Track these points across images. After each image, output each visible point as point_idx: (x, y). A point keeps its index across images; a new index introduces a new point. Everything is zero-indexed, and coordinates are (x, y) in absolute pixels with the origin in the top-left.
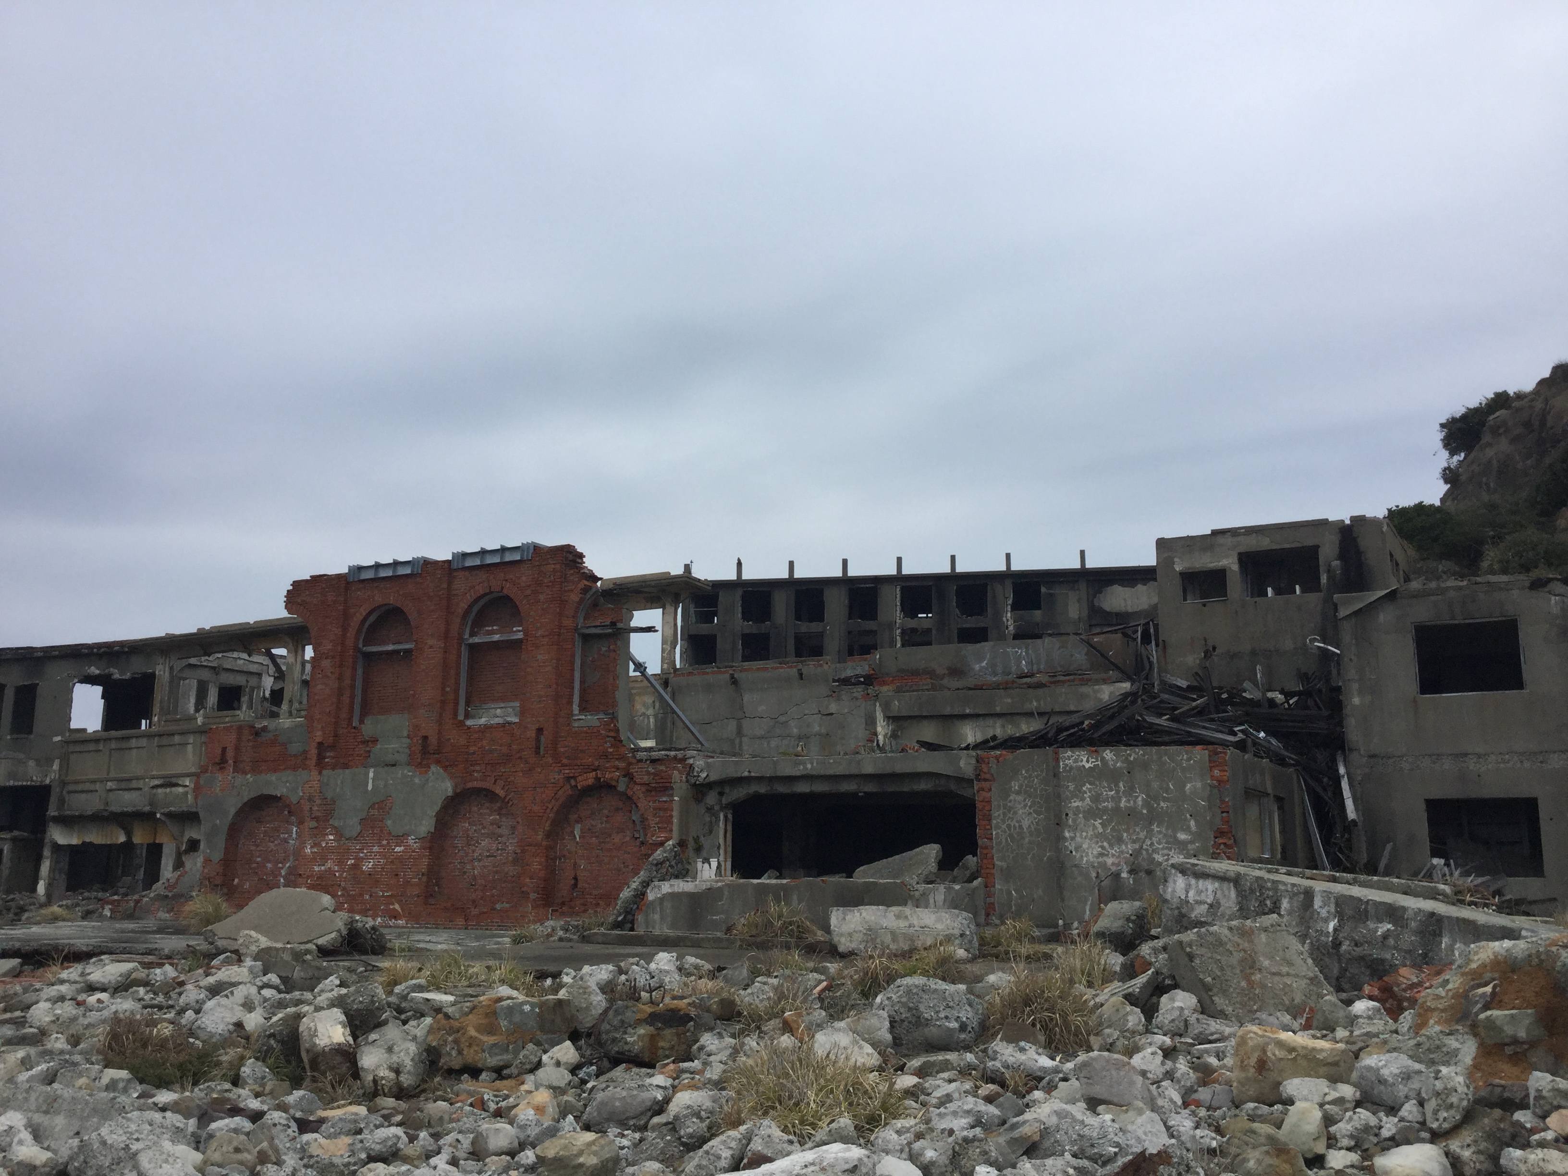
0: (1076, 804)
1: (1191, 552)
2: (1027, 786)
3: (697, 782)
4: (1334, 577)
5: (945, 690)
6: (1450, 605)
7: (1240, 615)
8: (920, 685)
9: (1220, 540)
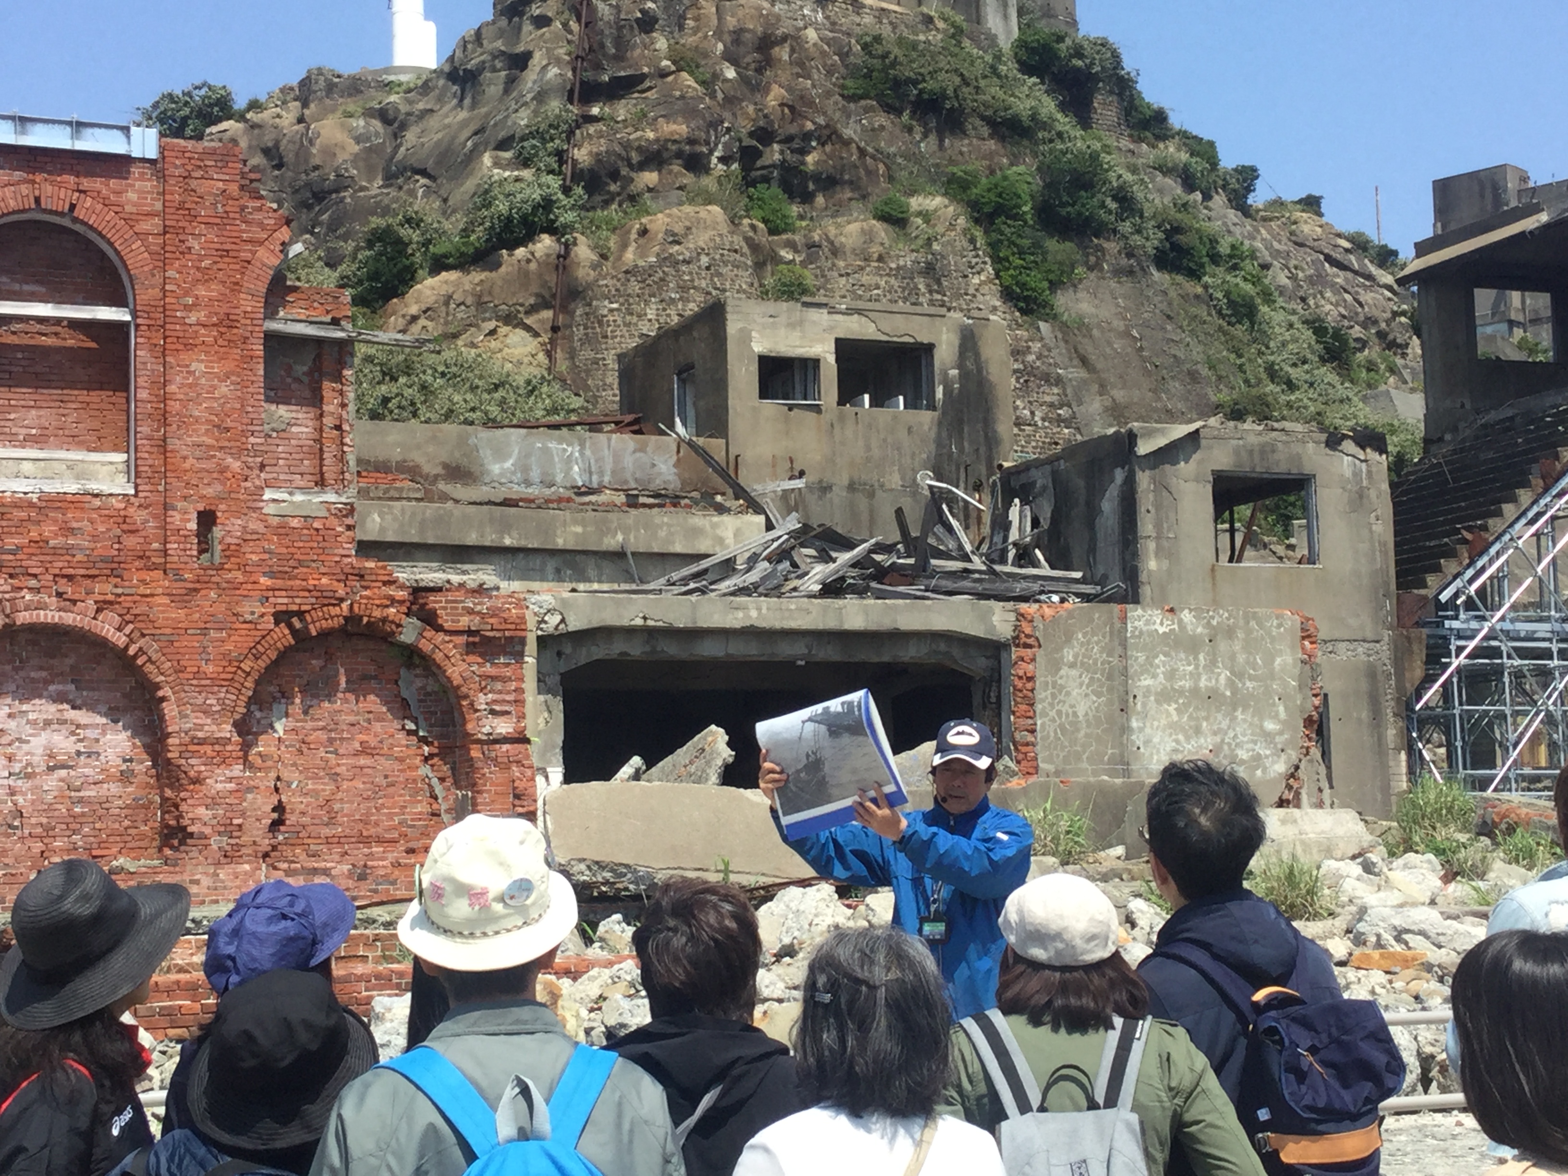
0: (1146, 683)
1: (774, 326)
2: (1084, 656)
3: (540, 633)
4: (952, 391)
5: (450, 504)
6: (1251, 452)
7: (837, 429)
8: (401, 490)
9: (814, 315)
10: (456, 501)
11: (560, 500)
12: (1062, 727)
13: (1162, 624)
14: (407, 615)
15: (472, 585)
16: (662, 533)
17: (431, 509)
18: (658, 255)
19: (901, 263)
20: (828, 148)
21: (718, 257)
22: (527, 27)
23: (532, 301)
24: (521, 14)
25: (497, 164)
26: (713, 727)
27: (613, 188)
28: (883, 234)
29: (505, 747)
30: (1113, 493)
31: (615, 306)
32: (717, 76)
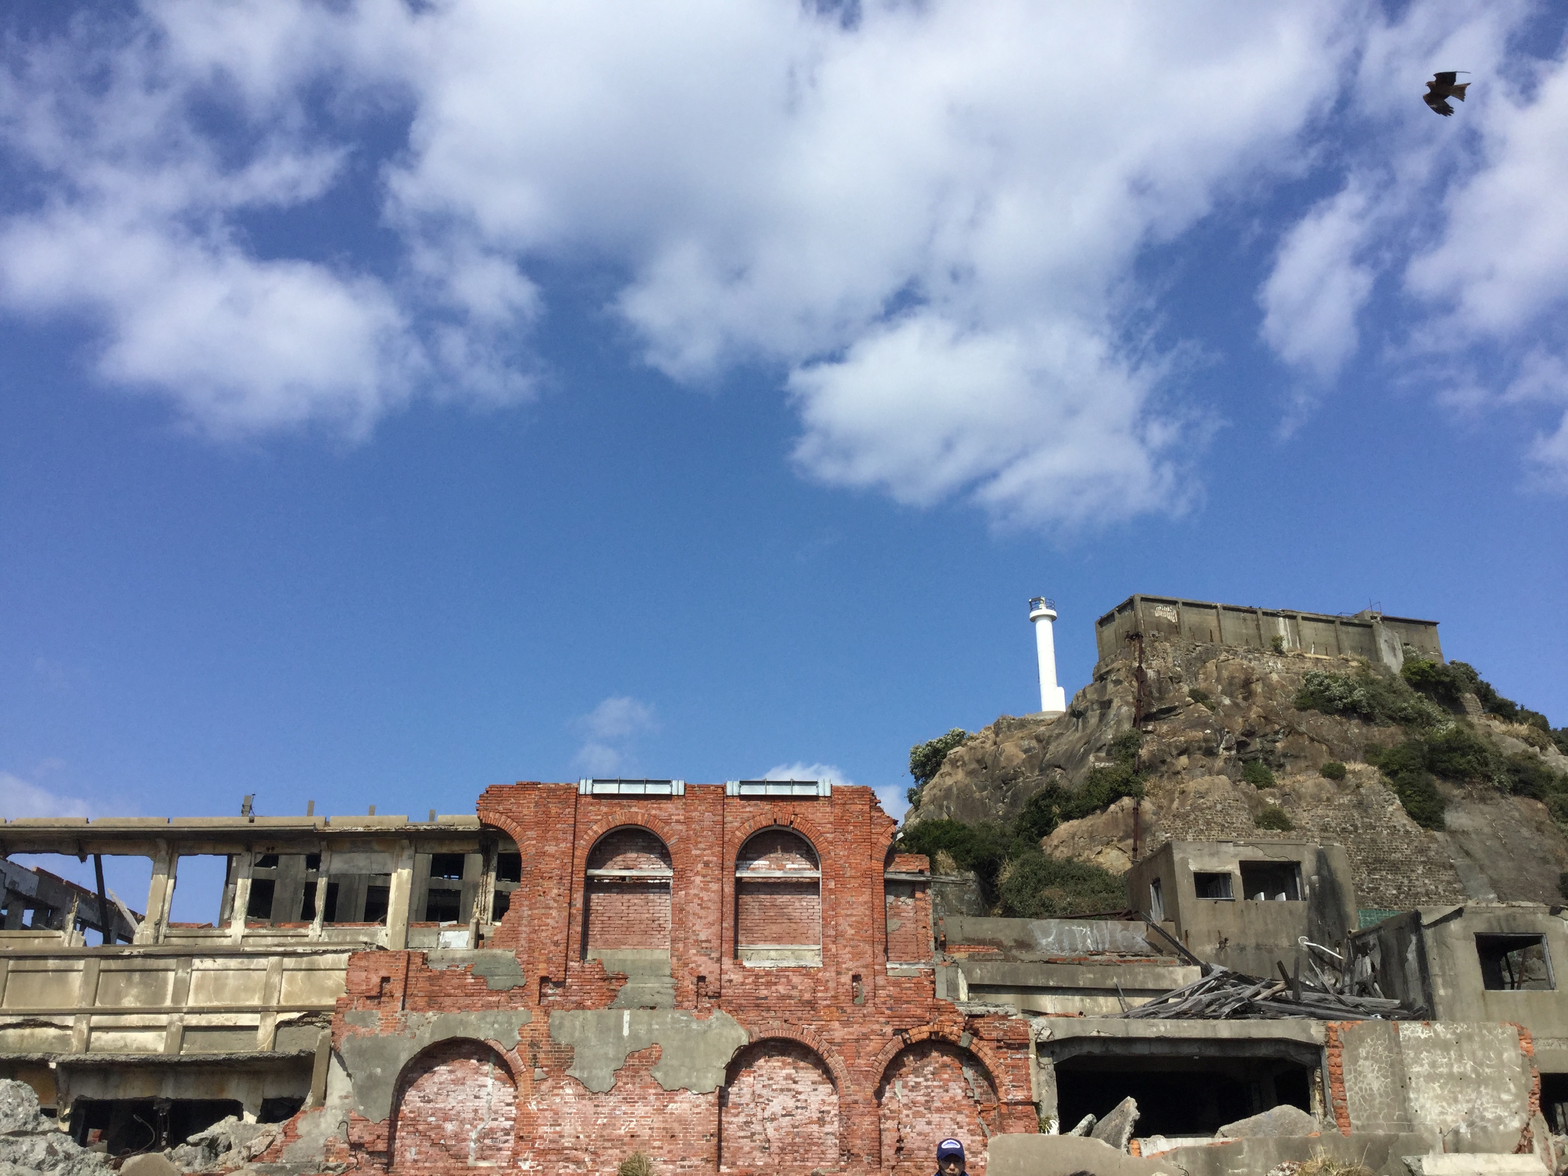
0: (1417, 1069)
1: (1201, 856)
2: (1373, 1053)
3: (1039, 1041)
4: (1314, 889)
5: (1019, 962)
6: (1498, 920)
7: (1245, 913)
8: (991, 954)
9: (1224, 847)
10: (1022, 961)
11: (1080, 959)
12: (1363, 1097)
13: (1423, 1032)
14: (964, 1031)
15: (1001, 1013)
16: (1140, 978)
17: (1007, 966)
18: (1191, 805)
19: (1341, 801)
20: (1290, 737)
21: (1227, 804)
22: (1110, 687)
23: (1121, 834)
24: (1106, 679)
25: (1098, 759)
26: (1129, 1098)
27: (1164, 768)
28: (1328, 786)
29: (1020, 1107)
30: (1413, 947)
31: (1168, 835)
32: (1219, 703)
